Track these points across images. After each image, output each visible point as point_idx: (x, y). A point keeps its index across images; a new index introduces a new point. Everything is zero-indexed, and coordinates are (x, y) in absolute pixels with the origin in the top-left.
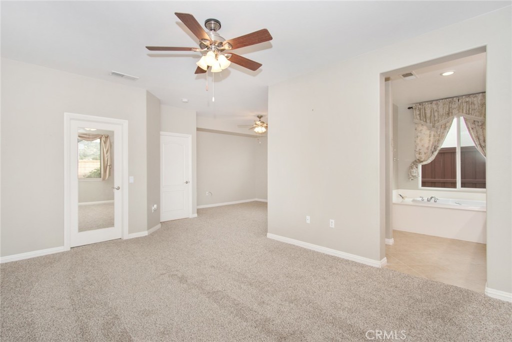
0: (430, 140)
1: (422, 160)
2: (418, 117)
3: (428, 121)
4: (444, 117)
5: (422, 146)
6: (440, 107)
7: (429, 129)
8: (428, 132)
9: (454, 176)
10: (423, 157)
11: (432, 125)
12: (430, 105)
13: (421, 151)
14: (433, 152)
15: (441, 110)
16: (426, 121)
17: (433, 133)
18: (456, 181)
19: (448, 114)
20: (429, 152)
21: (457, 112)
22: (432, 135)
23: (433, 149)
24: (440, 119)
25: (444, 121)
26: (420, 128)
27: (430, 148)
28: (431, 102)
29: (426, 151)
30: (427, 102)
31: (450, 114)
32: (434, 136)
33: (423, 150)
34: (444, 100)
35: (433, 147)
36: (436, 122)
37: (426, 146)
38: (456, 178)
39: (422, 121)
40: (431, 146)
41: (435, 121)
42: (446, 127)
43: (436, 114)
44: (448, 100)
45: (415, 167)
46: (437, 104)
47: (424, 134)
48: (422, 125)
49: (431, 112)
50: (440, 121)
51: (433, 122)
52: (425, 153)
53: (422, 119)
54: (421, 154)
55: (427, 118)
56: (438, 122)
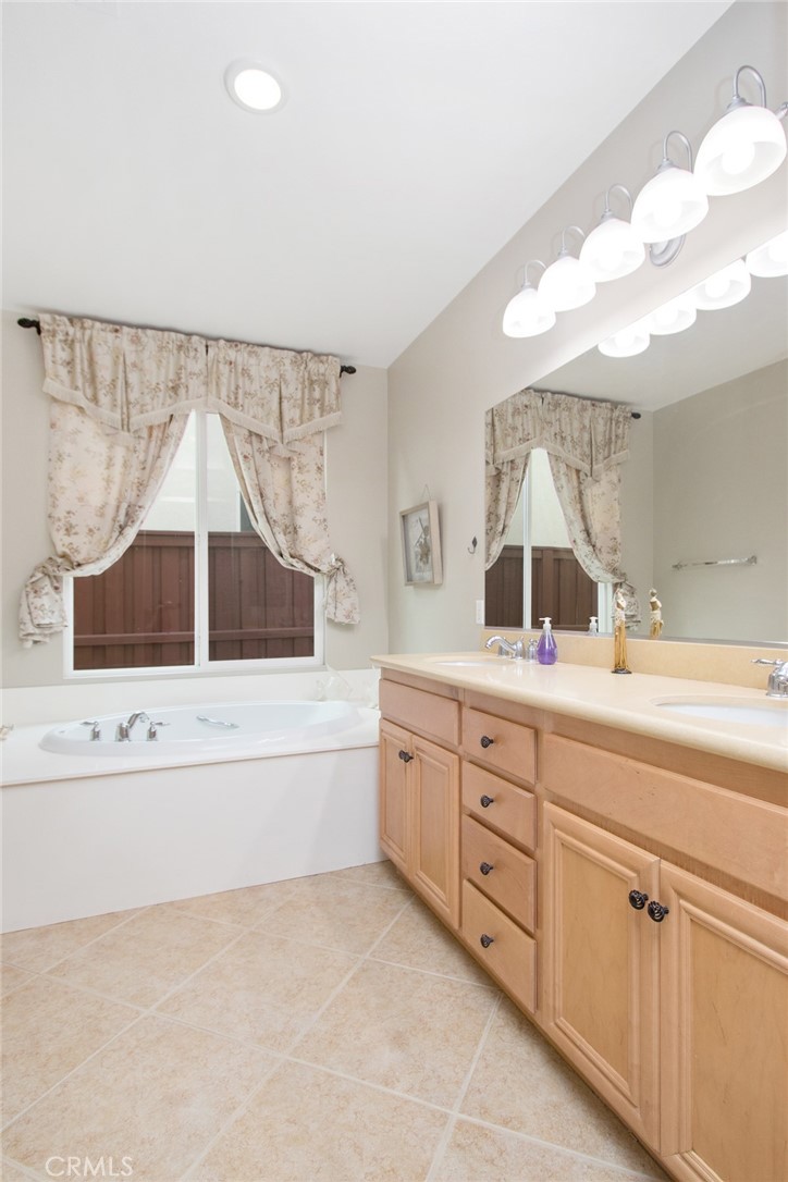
0: (108, 481)
1: (78, 558)
2: (63, 372)
3: (104, 399)
4: (161, 394)
5: (81, 499)
6: (146, 354)
7: (111, 433)
8: (100, 447)
9: (188, 623)
10: (82, 545)
11: (118, 416)
12: (110, 336)
13: (73, 520)
14: (122, 528)
15: (150, 365)
16: (95, 399)
17: (120, 453)
18: (193, 635)
19: (175, 389)
21: (203, 389)
22: (119, 462)
23: (122, 518)
24: (147, 399)
25: (157, 415)
26: (71, 420)
27: (110, 512)
28: (117, 326)
29: (93, 522)
30: (102, 321)
31: (182, 391)
32: (126, 465)
33: (85, 518)
34: (166, 334)
35: (124, 506)
36: (133, 411)
37: (96, 499)
38: (193, 630)
39: (79, 394)
40: (113, 502)
41: (128, 403)
42: (162, 434)
43: (133, 378)
44: (173, 334)
45: (49, 587)
46: (136, 341)
47: (87, 450)
48: (81, 409)
49: (116, 364)
50: (149, 407)
51: (122, 408)
52: (91, 530)
53: (80, 384)
54: (76, 534)
55: (99, 386)
56: (142, 412)
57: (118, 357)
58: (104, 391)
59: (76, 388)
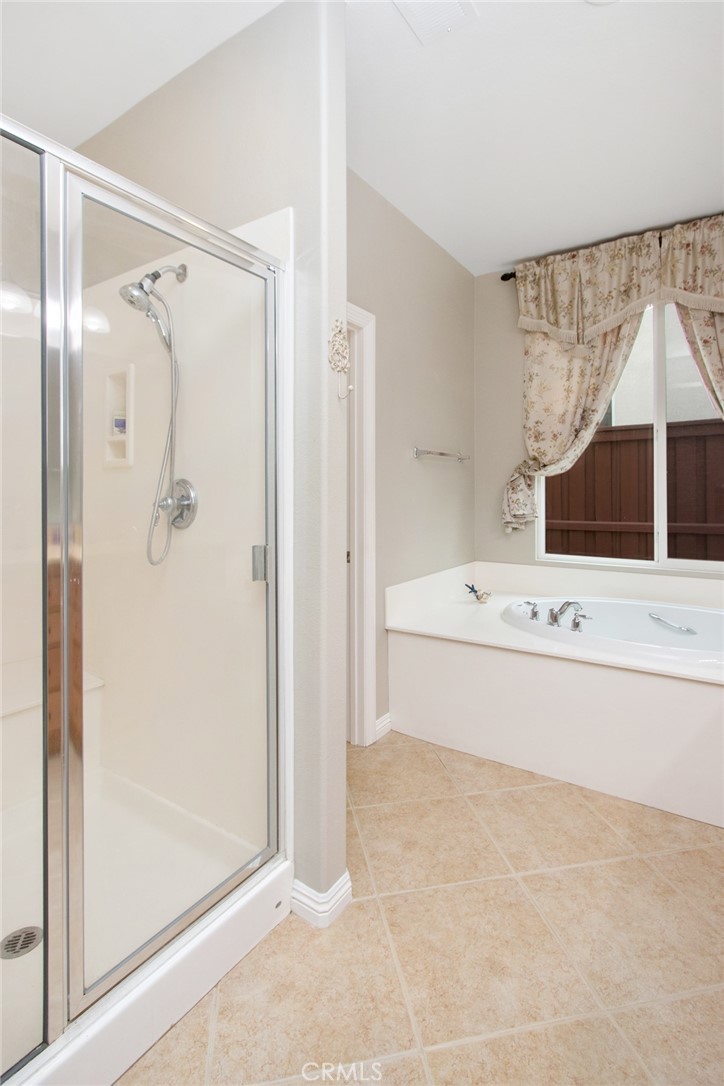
0: (568, 390)
1: (545, 460)
2: (532, 306)
3: (563, 321)
4: (613, 302)
5: (547, 410)
6: (600, 267)
7: (568, 349)
8: (562, 363)
9: (648, 515)
10: (549, 449)
11: (574, 333)
12: (568, 263)
13: (541, 429)
14: (577, 432)
15: (603, 277)
16: (556, 323)
17: (577, 364)
18: (653, 527)
19: (627, 292)
20: (566, 430)
21: (656, 283)
22: (576, 372)
23: (577, 423)
24: (600, 309)
25: (608, 322)
26: (539, 346)
27: (569, 418)
28: (572, 252)
29: (558, 428)
30: (561, 252)
31: (634, 291)
32: (582, 374)
33: (551, 426)
34: (618, 241)
35: (580, 411)
36: (587, 324)
37: (559, 409)
38: (653, 521)
39: (544, 321)
40: (571, 409)
41: (584, 318)
42: (617, 337)
43: (588, 294)
44: (625, 240)
45: (523, 486)
46: (590, 259)
47: (551, 367)
48: (545, 334)
49: (573, 286)
50: (601, 316)
51: (578, 324)
52: (555, 436)
53: (544, 314)
54: (543, 439)
55: (559, 310)
56: (595, 323)
57: (575, 278)
58: (563, 313)
59: (542, 318)
